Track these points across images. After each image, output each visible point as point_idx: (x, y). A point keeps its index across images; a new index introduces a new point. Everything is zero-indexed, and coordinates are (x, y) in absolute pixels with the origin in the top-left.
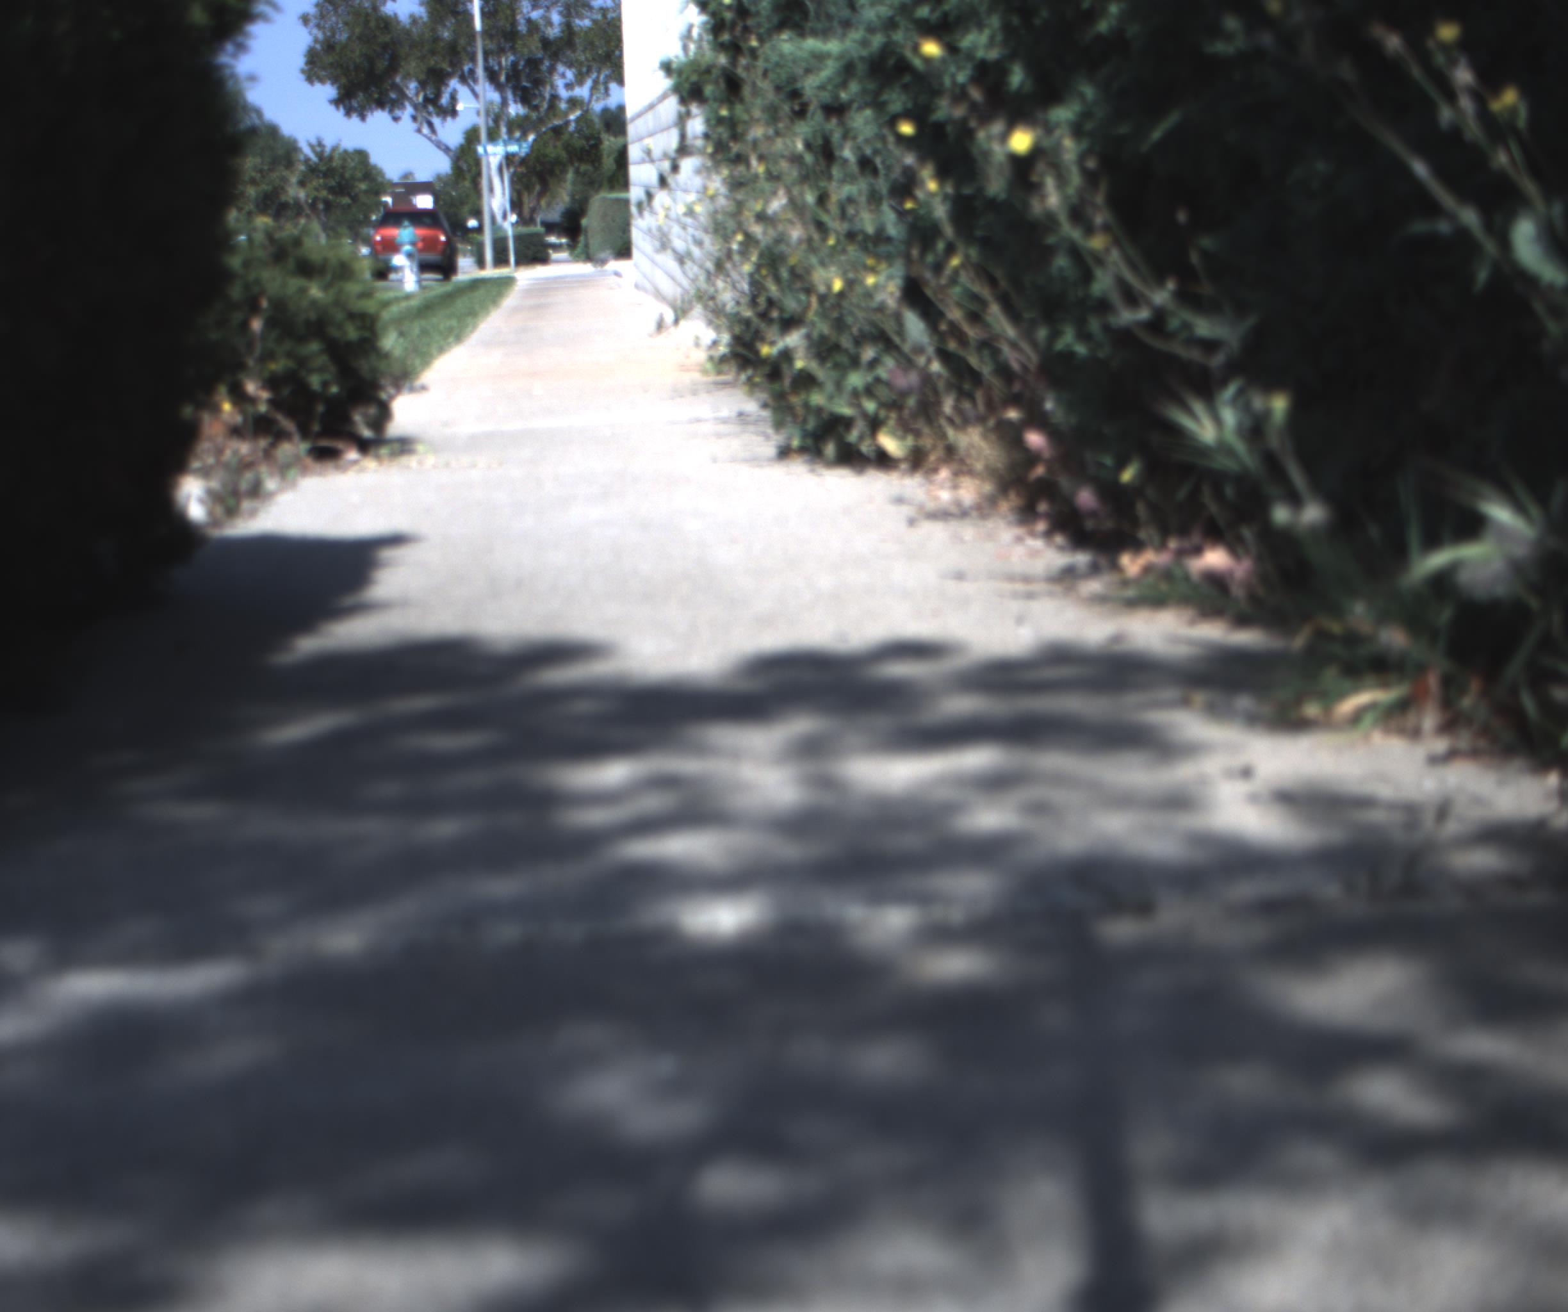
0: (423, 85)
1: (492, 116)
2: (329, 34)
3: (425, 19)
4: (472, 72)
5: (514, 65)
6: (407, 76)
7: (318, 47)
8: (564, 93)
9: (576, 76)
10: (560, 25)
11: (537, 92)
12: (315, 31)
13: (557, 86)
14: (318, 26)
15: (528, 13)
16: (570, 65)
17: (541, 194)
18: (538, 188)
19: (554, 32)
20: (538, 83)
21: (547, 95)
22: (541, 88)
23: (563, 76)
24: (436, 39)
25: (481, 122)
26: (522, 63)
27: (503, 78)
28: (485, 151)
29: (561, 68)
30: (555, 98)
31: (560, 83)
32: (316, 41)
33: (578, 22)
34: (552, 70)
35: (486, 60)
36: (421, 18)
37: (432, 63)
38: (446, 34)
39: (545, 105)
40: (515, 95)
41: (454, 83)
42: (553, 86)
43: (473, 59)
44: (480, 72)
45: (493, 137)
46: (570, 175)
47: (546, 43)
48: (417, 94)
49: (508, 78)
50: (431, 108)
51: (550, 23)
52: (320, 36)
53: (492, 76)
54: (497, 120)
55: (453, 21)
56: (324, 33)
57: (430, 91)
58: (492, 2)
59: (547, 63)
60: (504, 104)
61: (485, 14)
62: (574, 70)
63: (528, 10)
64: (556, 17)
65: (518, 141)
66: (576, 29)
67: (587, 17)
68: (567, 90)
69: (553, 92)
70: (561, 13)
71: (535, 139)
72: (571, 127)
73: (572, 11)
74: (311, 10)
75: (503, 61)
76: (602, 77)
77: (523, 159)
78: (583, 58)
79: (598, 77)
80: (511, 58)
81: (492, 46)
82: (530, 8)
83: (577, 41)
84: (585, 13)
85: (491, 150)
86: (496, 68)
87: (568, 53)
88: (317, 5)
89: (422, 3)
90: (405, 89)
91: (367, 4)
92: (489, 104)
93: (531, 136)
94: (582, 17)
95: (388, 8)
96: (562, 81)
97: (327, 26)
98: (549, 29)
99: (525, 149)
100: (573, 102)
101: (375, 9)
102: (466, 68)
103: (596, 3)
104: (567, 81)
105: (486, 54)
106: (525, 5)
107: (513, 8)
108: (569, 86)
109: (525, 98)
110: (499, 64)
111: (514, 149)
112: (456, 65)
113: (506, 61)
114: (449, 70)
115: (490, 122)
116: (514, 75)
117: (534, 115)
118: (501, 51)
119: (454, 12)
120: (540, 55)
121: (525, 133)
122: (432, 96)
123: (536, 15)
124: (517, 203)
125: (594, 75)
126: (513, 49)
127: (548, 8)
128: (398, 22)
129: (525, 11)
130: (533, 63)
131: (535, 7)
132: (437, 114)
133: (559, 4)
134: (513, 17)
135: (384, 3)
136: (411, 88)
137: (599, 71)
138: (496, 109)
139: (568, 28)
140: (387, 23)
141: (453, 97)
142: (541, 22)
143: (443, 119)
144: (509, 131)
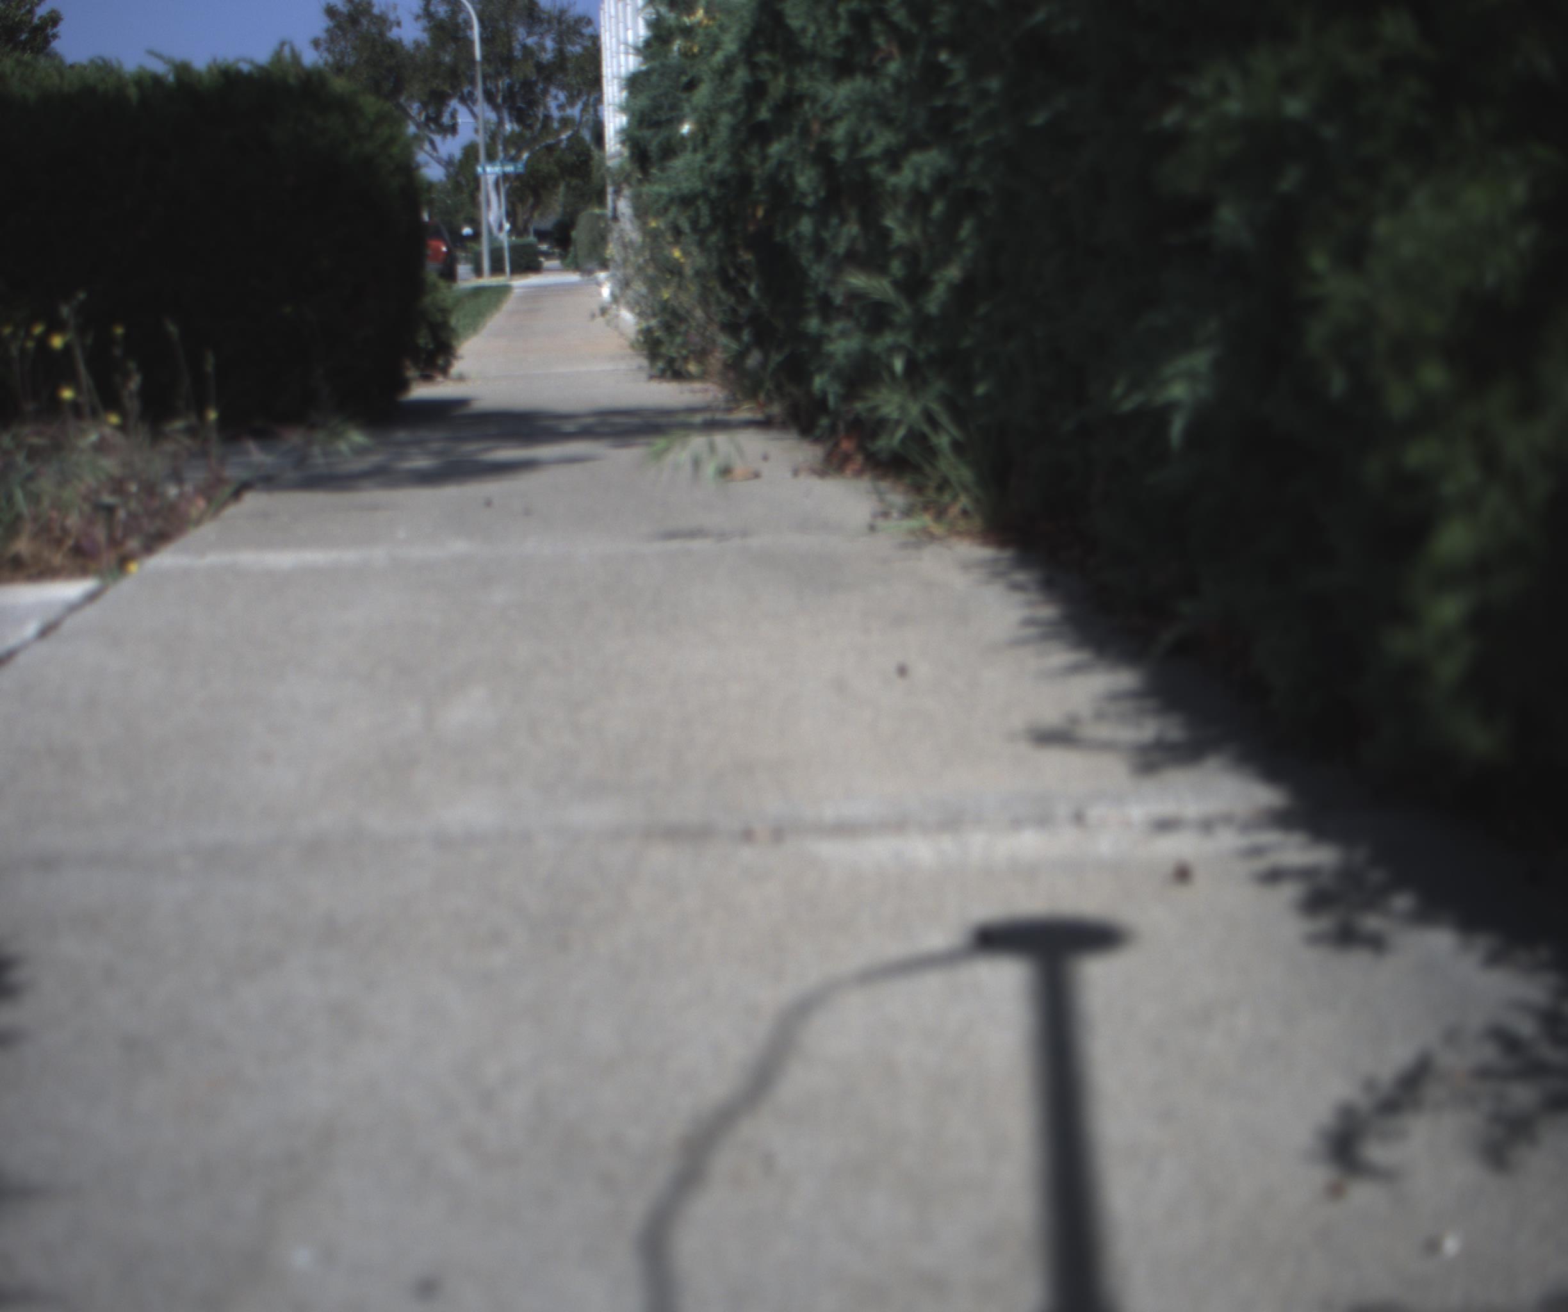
0: (425, 105)
1: (489, 133)
2: (338, 57)
3: (428, 44)
4: (471, 94)
5: (510, 87)
6: (411, 98)
8: (555, 113)
9: (567, 98)
10: (553, 50)
11: (531, 112)
12: (325, 55)
13: (550, 107)
14: (328, 50)
15: (524, 39)
16: (562, 87)
17: (534, 207)
18: (531, 201)
19: (547, 56)
20: (532, 103)
21: (541, 116)
22: (535, 109)
23: (556, 98)
24: (438, 64)
25: (481, 140)
26: (517, 86)
27: (499, 100)
28: (484, 170)
29: (553, 91)
30: (548, 118)
31: (552, 105)
32: (326, 64)
33: (569, 48)
34: (545, 92)
35: (484, 83)
36: (424, 43)
37: (434, 86)
38: (447, 59)
39: (538, 125)
40: (510, 115)
41: (454, 103)
42: (546, 108)
43: (472, 82)
44: (479, 93)
45: (491, 158)
46: (562, 189)
47: (540, 67)
48: (419, 114)
49: (504, 99)
50: (432, 126)
51: (543, 48)
53: (489, 97)
54: (493, 137)
55: (454, 46)
56: (334, 57)
57: (431, 111)
58: (490, 29)
59: (541, 86)
60: (500, 123)
61: (484, 41)
62: (565, 92)
63: (523, 37)
64: (549, 44)
65: (513, 160)
66: (568, 55)
67: (579, 44)
68: (559, 111)
69: (546, 112)
70: (554, 40)
71: (529, 158)
72: (563, 145)
73: (565, 38)
74: (322, 35)
75: (500, 84)
76: (592, 100)
77: (518, 176)
78: (574, 82)
79: (588, 100)
80: (508, 81)
81: (490, 70)
82: (525, 35)
83: (569, 66)
84: (575, 39)
85: (489, 169)
86: (494, 90)
87: (560, 76)
88: (328, 30)
89: (425, 30)
90: (408, 109)
91: (374, 30)
92: (487, 122)
93: (525, 155)
94: (573, 44)
95: (394, 33)
96: (554, 102)
97: (336, 50)
98: (543, 54)
99: (520, 167)
100: (565, 122)
101: (381, 34)
102: (466, 90)
103: (587, 31)
104: (559, 102)
105: (485, 77)
106: (521, 32)
107: (509, 34)
108: (561, 107)
109: (520, 117)
110: (497, 87)
111: (510, 168)
112: (456, 87)
113: (503, 84)
114: (450, 92)
115: (488, 139)
116: (510, 95)
117: (528, 134)
118: (498, 74)
119: (455, 39)
120: (534, 78)
121: (520, 151)
122: (433, 115)
123: (530, 41)
124: (511, 215)
125: (584, 98)
126: (509, 73)
127: (542, 35)
128: (403, 47)
129: (520, 37)
130: (528, 85)
131: (530, 34)
132: (438, 132)
133: (553, 31)
134: (510, 43)
135: (390, 29)
136: (414, 108)
137: (589, 94)
138: (493, 127)
139: (561, 53)
140: (393, 48)
141: (453, 116)
142: (535, 47)
143: (444, 137)
144: (505, 149)
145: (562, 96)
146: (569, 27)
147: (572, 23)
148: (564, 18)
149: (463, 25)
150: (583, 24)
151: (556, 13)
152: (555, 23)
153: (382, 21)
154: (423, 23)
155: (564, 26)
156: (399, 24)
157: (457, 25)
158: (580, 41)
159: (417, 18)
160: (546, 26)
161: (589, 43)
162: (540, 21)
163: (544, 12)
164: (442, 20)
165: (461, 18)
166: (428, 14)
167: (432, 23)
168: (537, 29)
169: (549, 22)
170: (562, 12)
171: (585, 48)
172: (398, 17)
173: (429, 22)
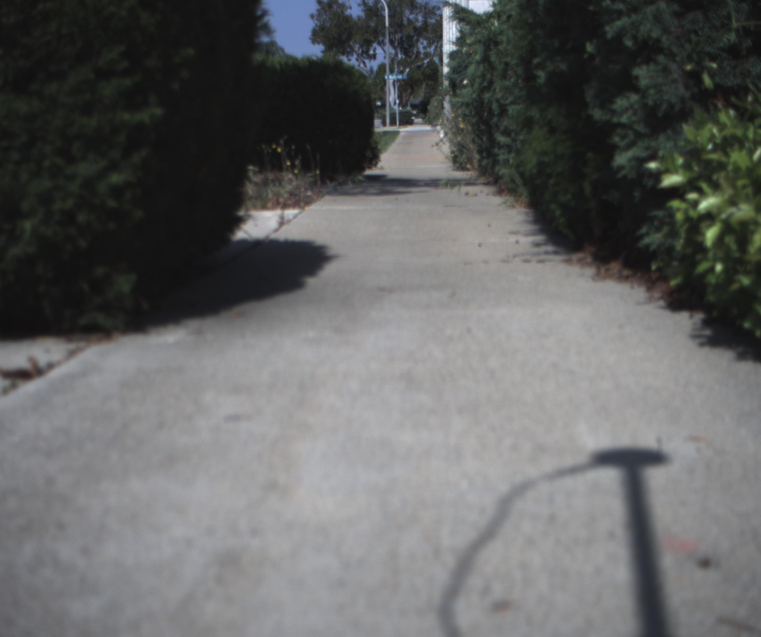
0: (361, 46)
1: (391, 59)
2: (322, 23)
3: (364, 17)
4: (383, 41)
5: (401, 38)
6: (355, 42)
7: (317, 28)
8: (422, 51)
9: (427, 44)
10: (422, 21)
11: (410, 50)
12: (316, 22)
13: (419, 48)
14: (318, 19)
15: (408, 16)
16: (426, 39)
17: (411, 94)
18: (409, 91)
19: (419, 24)
20: (411, 46)
21: (415, 52)
22: (412, 49)
23: (422, 43)
24: (369, 27)
25: (387, 62)
26: (405, 37)
27: (396, 44)
28: (388, 78)
29: (421, 40)
30: (418, 53)
31: (421, 47)
32: (316, 26)
33: (429, 20)
34: (418, 41)
35: (389, 36)
36: (362, 17)
37: (366, 37)
38: (373, 25)
39: (414, 56)
40: (401, 51)
41: (375, 45)
42: (418, 48)
43: (384, 35)
44: (387, 40)
45: (392, 72)
46: (424, 86)
47: (415, 29)
48: (359, 50)
49: (398, 44)
50: (365, 56)
51: (417, 20)
52: (318, 24)
53: (392, 43)
54: (392, 61)
55: (376, 19)
56: (320, 23)
57: (365, 48)
58: (393, 11)
59: (415, 38)
60: (396, 54)
61: (390, 16)
62: (427, 41)
63: (408, 15)
64: (420, 18)
65: (402, 72)
66: (428, 23)
67: (434, 18)
68: (424, 50)
69: (417, 50)
70: (422, 16)
71: (409, 72)
72: (425, 65)
73: (427, 15)
74: (315, 13)
75: (397, 36)
76: (439, 45)
77: (403, 80)
78: (431, 36)
79: (437, 45)
80: (400, 35)
81: (392, 30)
82: (409, 14)
83: (429, 29)
84: (433, 17)
85: (390, 77)
86: (394, 39)
87: (425, 33)
88: (318, 10)
89: (362, 11)
90: (354, 47)
91: (339, 11)
92: (390, 54)
93: (407, 70)
94: (431, 18)
95: (348, 12)
96: (422, 45)
97: (321, 20)
98: (417, 23)
99: (405, 76)
100: (427, 55)
101: (342, 12)
102: (381, 39)
103: (438, 12)
104: (424, 46)
105: (390, 34)
106: (407, 12)
107: (402, 14)
108: (425, 48)
109: (406, 52)
110: (395, 38)
111: (400, 77)
112: (376, 38)
113: (398, 36)
114: (373, 40)
115: (390, 62)
116: (401, 42)
117: (409, 60)
118: (396, 32)
119: (377, 15)
120: (412, 34)
121: (405, 68)
122: (365, 50)
123: (412, 17)
124: (400, 97)
125: (436, 44)
126: (401, 31)
127: (417, 14)
128: (352, 18)
129: (407, 15)
130: (410, 37)
131: (411, 13)
132: (368, 59)
133: (422, 13)
134: (402, 17)
135: (346, 10)
136: (357, 47)
137: (438, 42)
138: (393, 56)
139: (425, 23)
140: (348, 19)
141: (374, 51)
142: (413, 20)
143: (370, 61)
144: (398, 67)
145: (425, 43)
146: (429, 11)
147: (431, 9)
148: (427, 7)
149: (380, 9)
150: (436, 9)
151: (424, 4)
152: (423, 9)
153: (343, 6)
154: (362, 7)
155: (427, 10)
156: (351, 8)
157: (378, 9)
158: (434, 17)
159: (359, 5)
160: (419, 10)
161: (438, 18)
162: (416, 8)
163: (418, 4)
164: (371, 7)
165: (379, 6)
166: (365, 4)
167: (366, 8)
168: (415, 12)
169: (420, 8)
170: (427, 4)
171: (437, 21)
172: (350, 5)
173: (365, 7)
